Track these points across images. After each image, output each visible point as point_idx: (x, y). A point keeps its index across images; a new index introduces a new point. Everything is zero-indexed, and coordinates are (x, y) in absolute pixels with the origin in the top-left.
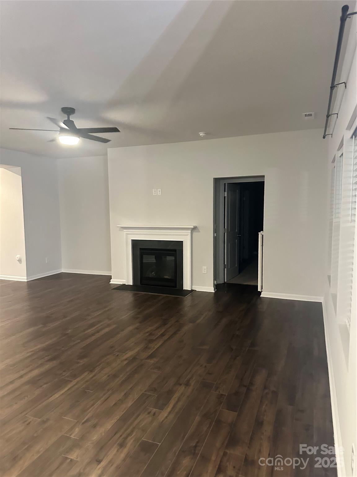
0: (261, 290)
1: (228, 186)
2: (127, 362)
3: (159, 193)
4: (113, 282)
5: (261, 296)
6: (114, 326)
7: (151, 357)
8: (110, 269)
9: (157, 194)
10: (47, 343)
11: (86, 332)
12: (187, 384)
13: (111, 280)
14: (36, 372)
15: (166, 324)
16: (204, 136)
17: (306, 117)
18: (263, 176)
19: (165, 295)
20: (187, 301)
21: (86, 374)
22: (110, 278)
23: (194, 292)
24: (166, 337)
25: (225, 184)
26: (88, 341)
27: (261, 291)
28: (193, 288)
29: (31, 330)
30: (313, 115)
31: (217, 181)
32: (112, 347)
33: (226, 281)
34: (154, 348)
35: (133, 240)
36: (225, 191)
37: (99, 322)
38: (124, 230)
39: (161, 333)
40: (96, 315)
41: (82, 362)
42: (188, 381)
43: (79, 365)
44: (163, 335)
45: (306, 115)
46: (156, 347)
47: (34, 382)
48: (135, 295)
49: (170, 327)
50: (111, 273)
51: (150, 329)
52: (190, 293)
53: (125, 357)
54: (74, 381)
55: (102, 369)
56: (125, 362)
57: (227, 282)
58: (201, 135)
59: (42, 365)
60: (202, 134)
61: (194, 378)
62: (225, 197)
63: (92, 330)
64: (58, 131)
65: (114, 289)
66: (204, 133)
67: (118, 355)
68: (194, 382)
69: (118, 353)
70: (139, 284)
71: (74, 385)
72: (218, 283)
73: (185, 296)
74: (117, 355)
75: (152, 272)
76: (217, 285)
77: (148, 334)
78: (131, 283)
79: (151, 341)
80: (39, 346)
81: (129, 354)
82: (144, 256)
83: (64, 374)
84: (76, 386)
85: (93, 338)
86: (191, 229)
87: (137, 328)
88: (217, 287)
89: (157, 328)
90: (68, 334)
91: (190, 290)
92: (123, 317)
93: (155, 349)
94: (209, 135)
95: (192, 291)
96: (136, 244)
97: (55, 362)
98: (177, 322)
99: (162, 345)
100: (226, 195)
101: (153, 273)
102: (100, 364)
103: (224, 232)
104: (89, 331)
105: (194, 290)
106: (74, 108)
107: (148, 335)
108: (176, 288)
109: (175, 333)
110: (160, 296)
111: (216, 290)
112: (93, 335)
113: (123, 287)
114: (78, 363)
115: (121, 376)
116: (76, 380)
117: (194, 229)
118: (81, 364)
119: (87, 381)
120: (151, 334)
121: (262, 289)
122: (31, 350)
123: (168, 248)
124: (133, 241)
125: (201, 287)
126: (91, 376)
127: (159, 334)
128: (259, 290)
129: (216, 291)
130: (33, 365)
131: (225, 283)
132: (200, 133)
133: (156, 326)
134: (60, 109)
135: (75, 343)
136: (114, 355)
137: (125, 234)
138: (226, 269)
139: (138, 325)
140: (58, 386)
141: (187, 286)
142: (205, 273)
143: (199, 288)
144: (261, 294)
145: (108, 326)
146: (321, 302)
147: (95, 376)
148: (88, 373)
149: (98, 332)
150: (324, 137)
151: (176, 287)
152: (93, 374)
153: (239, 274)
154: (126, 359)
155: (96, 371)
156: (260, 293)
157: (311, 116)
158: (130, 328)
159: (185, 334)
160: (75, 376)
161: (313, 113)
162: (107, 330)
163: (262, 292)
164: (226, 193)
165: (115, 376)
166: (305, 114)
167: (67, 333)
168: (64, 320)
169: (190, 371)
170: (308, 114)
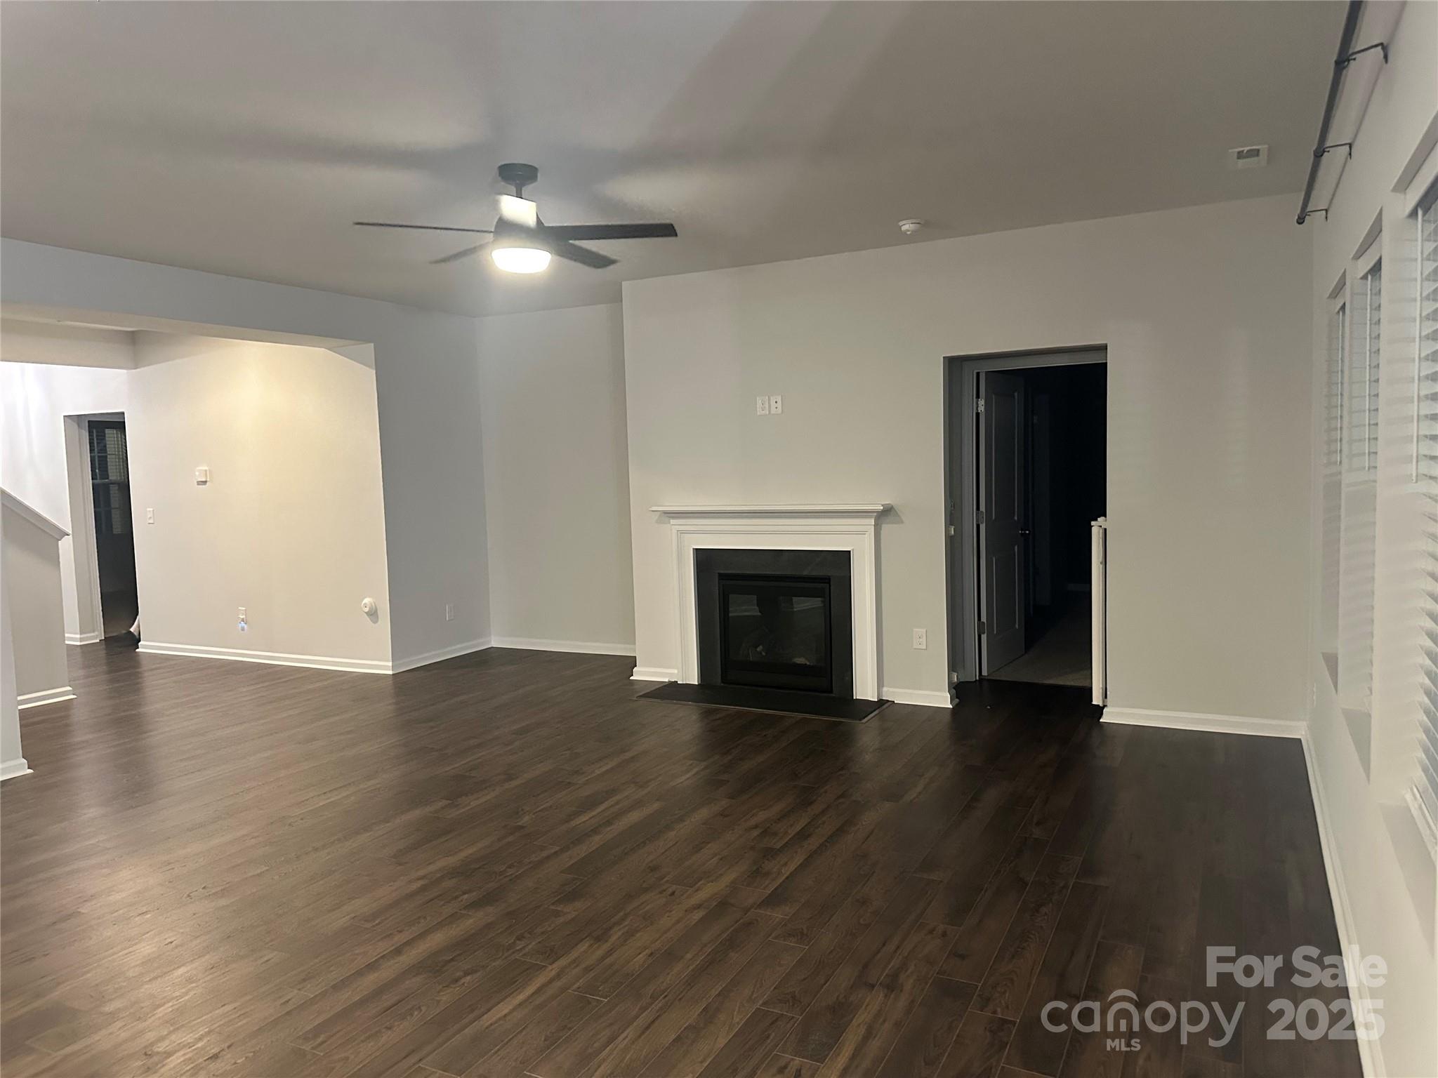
0: (1103, 702)
1: (986, 379)
2: (704, 913)
3: (776, 408)
4: (641, 674)
5: (1101, 720)
6: (656, 806)
7: (774, 899)
8: (631, 638)
9: (770, 411)
10: (463, 855)
11: (573, 823)
12: (892, 986)
13: (635, 669)
14: (438, 939)
15: (811, 803)
16: (914, 232)
17: (1241, 161)
18: (1104, 348)
19: (800, 716)
20: (868, 735)
21: (583, 947)
22: (631, 662)
23: (886, 705)
24: (813, 843)
25: (978, 374)
26: (581, 851)
27: (1101, 705)
28: (884, 694)
29: (416, 813)
30: (1263, 155)
31: (954, 365)
32: (653, 869)
33: (985, 673)
34: (779, 873)
35: (697, 549)
36: (978, 397)
37: (611, 792)
38: (672, 521)
39: (798, 828)
40: (598, 772)
41: (571, 911)
42: (895, 976)
43: (561, 920)
44: (803, 835)
45: (1240, 155)
46: (786, 872)
47: (434, 967)
48: (707, 714)
49: (823, 812)
50: (635, 651)
51: (762, 816)
52: (874, 711)
53: (695, 900)
54: (550, 967)
55: (630, 934)
56: (698, 915)
57: (989, 678)
58: (904, 228)
59: (453, 918)
60: (907, 226)
61: (912, 968)
62: (978, 414)
63: (591, 815)
64: (491, 232)
65: (646, 696)
66: (914, 221)
67: (673, 893)
68: (911, 981)
69: (674, 887)
70: (718, 680)
71: (551, 981)
72: (961, 680)
73: (860, 720)
74: (670, 891)
75: (756, 647)
76: (958, 684)
77: (756, 833)
78: (694, 679)
79: (769, 853)
80: (441, 863)
81: (708, 891)
82: (732, 597)
83: (520, 945)
84: (558, 984)
85: (597, 841)
86: (875, 514)
87: (723, 814)
88: (958, 690)
89: (783, 816)
90: (522, 827)
91: (876, 700)
92: (679, 781)
93: (784, 878)
94: (930, 228)
95: (881, 703)
96: (706, 561)
97: (490, 909)
98: (842, 796)
99: (803, 866)
100: (982, 409)
101: (758, 649)
102: (623, 919)
103: (977, 520)
104: (583, 818)
105: (888, 701)
106: (537, 167)
107: (758, 835)
108: (832, 695)
109: (840, 831)
110: (782, 717)
111: (957, 700)
112: (595, 831)
113: (671, 691)
114: (557, 914)
115: (689, 956)
116: (554, 966)
117: (885, 514)
118: (569, 917)
119: (588, 969)
120: (765, 833)
121: (1106, 697)
122: (421, 873)
123: (805, 573)
124: (697, 551)
125: (910, 691)
126: (600, 953)
127: (792, 832)
128: (1096, 700)
129: (957, 705)
130: (429, 918)
131: (982, 679)
132: (901, 223)
133: (778, 808)
134: (496, 171)
135: (545, 854)
136: (661, 893)
137: (674, 532)
138: (984, 637)
139: (725, 803)
140: (506, 982)
141: (865, 688)
142: (920, 647)
143: (902, 696)
144: (1102, 714)
145: (637, 804)
146: (1299, 740)
147: (610, 952)
148: (591, 946)
149: (609, 822)
150: (1301, 221)
151: (831, 692)
152: (606, 946)
153: (1026, 652)
154: (699, 907)
155: (614, 938)
156: (1099, 710)
157: (1258, 155)
158: (703, 813)
159: (871, 833)
160: (552, 954)
161: (1266, 146)
162: (635, 817)
163: (1105, 706)
164: (982, 402)
165: (669, 956)
166: (1239, 153)
167: (520, 824)
168: (507, 786)
169: (898, 947)
170: (1248, 151)
